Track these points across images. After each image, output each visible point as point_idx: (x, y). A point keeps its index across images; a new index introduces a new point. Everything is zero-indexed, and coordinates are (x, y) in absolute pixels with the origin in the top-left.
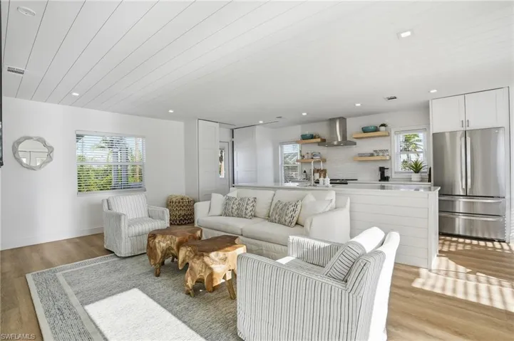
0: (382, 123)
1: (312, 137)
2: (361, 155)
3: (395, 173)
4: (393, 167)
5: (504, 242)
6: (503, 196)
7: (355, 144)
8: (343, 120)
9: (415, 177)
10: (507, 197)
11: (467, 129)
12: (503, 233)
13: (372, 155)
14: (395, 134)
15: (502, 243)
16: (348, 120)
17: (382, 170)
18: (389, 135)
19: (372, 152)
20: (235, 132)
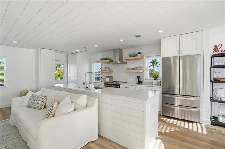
0: (139, 52)
1: (106, 59)
2: (128, 69)
3: (146, 79)
4: (144, 76)
5: (199, 123)
6: (199, 96)
7: (126, 63)
8: (120, 50)
9: (155, 82)
10: (201, 96)
11: (181, 55)
12: (199, 117)
13: (133, 69)
14: (146, 58)
15: (198, 124)
16: (123, 50)
17: (138, 78)
18: (143, 58)
19: (134, 67)
20: (69, 56)
